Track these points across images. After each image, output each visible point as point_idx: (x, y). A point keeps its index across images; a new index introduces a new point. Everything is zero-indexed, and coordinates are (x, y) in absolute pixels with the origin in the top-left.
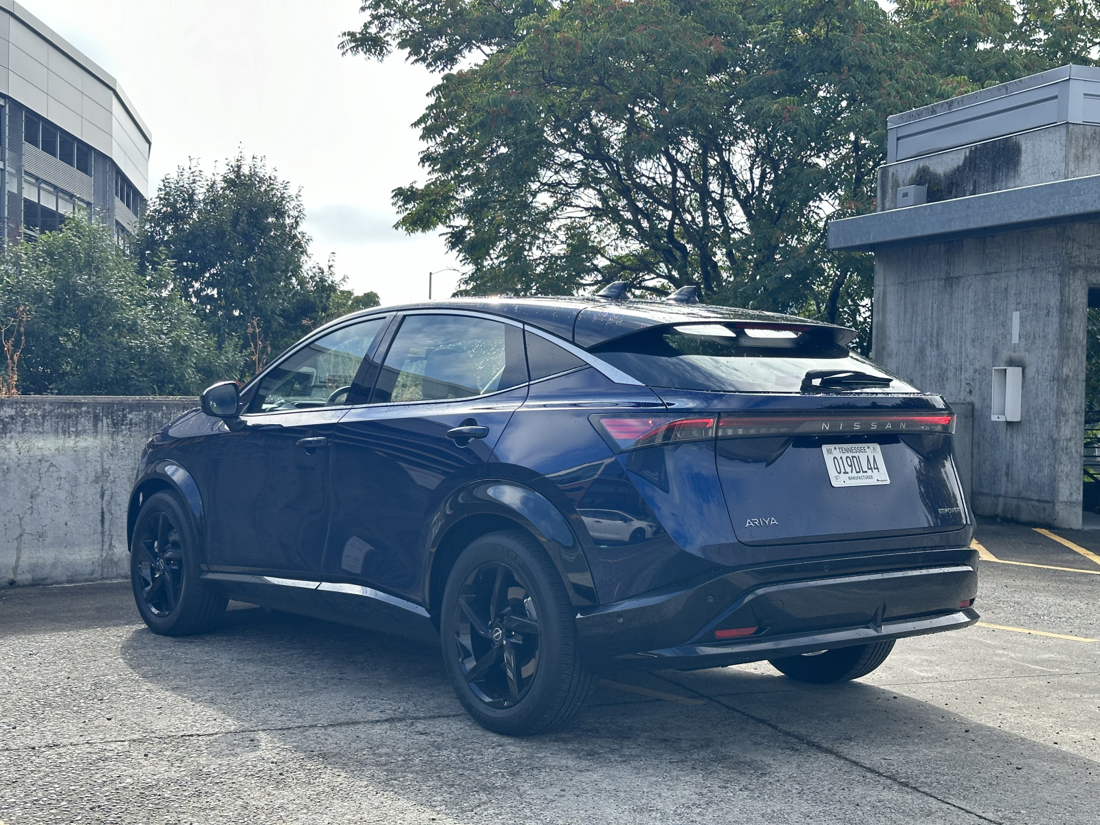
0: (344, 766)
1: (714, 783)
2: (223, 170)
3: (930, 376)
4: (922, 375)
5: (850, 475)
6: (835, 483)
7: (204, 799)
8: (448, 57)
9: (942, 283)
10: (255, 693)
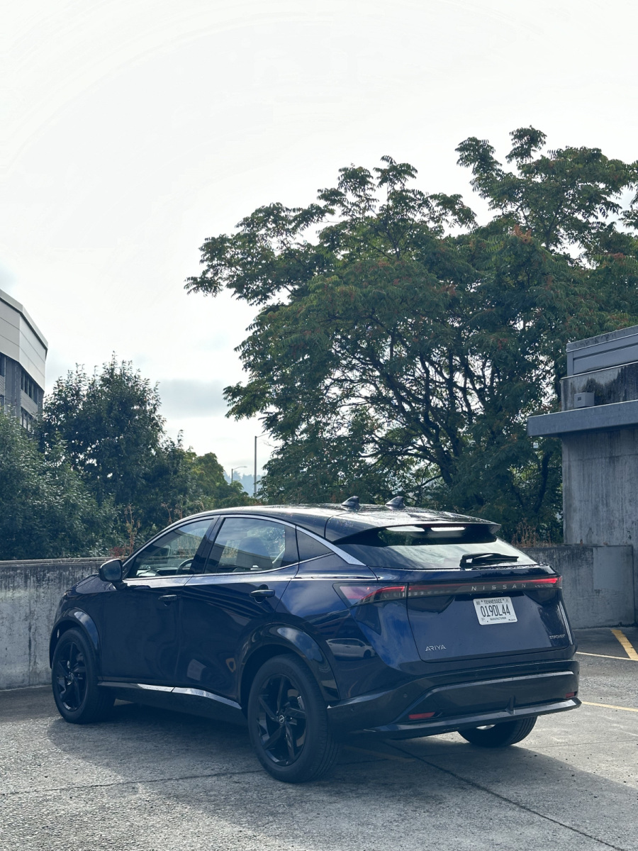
0: (189, 802)
1: (409, 809)
2: (101, 372)
3: (603, 526)
4: (597, 525)
5: (491, 617)
6: (482, 623)
7: (107, 822)
8: (263, 294)
9: (607, 460)
10: (134, 760)
